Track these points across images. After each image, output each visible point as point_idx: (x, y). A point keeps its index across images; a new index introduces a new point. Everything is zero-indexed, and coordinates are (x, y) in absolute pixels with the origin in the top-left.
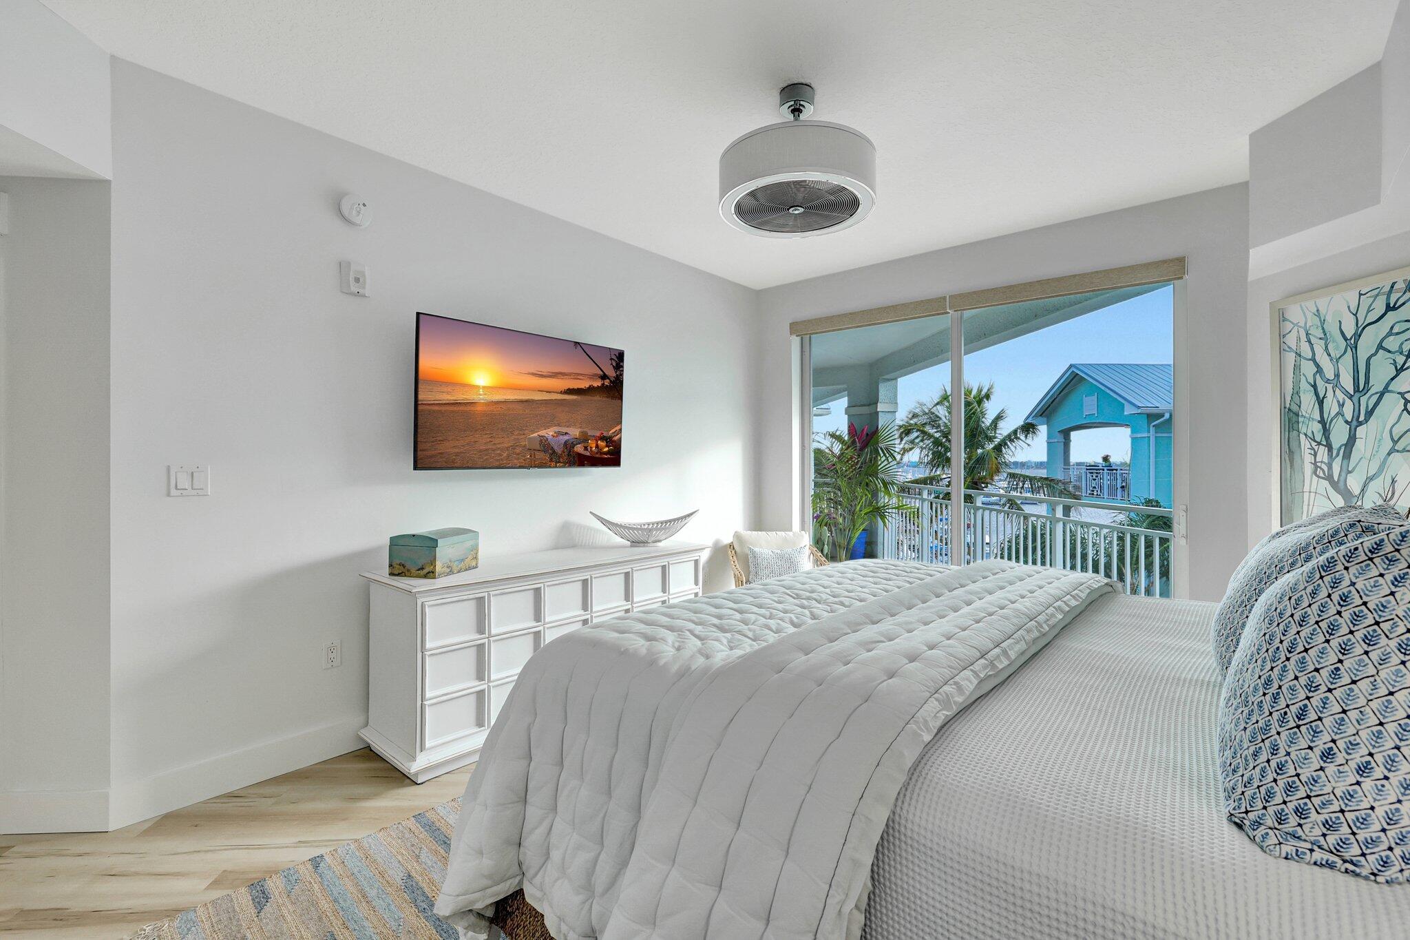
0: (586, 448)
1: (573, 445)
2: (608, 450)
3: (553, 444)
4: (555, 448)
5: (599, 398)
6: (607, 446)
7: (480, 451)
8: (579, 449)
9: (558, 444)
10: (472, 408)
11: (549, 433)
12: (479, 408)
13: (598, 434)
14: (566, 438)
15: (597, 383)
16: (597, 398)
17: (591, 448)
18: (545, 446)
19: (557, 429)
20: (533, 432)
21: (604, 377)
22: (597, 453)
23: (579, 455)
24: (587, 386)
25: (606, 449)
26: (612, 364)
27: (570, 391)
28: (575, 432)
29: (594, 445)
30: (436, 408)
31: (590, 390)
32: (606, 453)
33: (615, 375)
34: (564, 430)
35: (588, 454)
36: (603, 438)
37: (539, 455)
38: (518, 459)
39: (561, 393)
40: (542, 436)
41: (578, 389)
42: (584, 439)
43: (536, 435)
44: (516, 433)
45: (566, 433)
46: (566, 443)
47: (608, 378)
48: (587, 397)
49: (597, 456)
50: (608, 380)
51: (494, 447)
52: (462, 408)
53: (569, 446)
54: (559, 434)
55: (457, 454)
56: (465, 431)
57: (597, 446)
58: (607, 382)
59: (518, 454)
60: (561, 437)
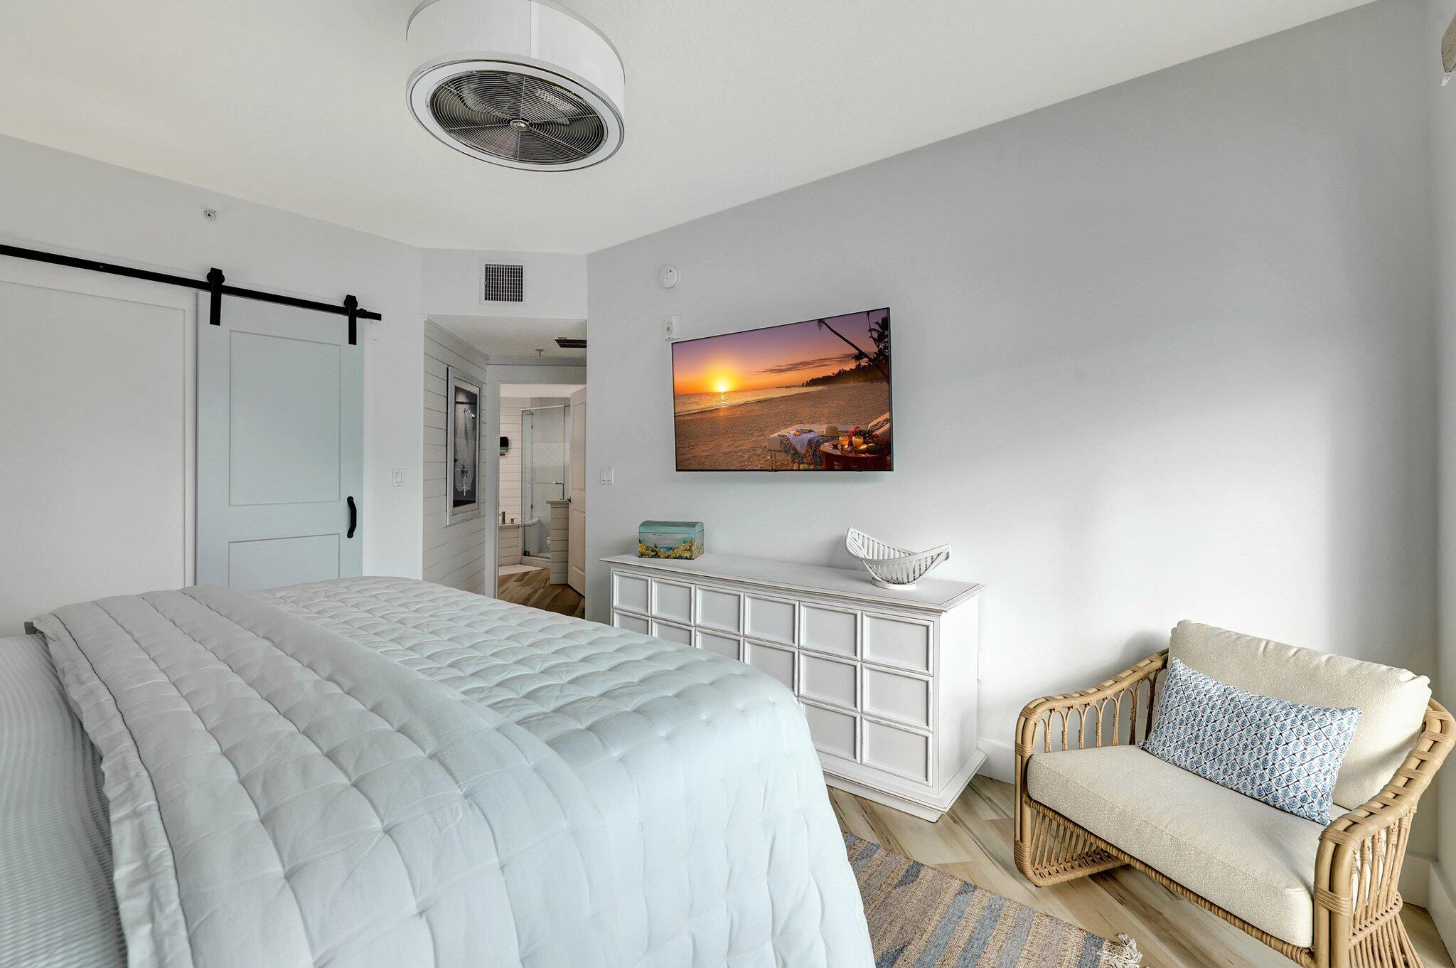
0: (835, 447)
1: (819, 444)
2: (867, 449)
3: (793, 442)
4: (798, 447)
5: (853, 385)
6: (864, 443)
7: (725, 454)
8: (827, 447)
9: (801, 445)
10: (716, 415)
11: (790, 432)
12: (721, 414)
13: (852, 428)
14: (810, 436)
15: (852, 365)
16: (851, 384)
17: (842, 446)
18: (786, 446)
19: (799, 427)
20: (773, 432)
21: (860, 355)
22: (851, 452)
23: (827, 455)
24: (836, 372)
25: (865, 446)
26: (872, 336)
27: (814, 382)
28: (821, 429)
29: (847, 442)
30: (688, 418)
31: (841, 376)
32: (863, 452)
33: (876, 350)
34: (808, 427)
35: (839, 453)
36: (858, 433)
37: (781, 457)
38: (759, 460)
39: (803, 385)
40: (783, 436)
41: (824, 377)
42: (833, 436)
43: (776, 435)
44: (756, 434)
45: (810, 431)
46: (810, 441)
47: (866, 356)
48: (836, 385)
49: (851, 455)
50: (866, 359)
51: (735, 449)
52: (708, 415)
53: (814, 445)
54: (802, 432)
55: (706, 457)
56: (712, 436)
57: (851, 444)
58: (864, 362)
59: (759, 455)
60: (804, 435)
